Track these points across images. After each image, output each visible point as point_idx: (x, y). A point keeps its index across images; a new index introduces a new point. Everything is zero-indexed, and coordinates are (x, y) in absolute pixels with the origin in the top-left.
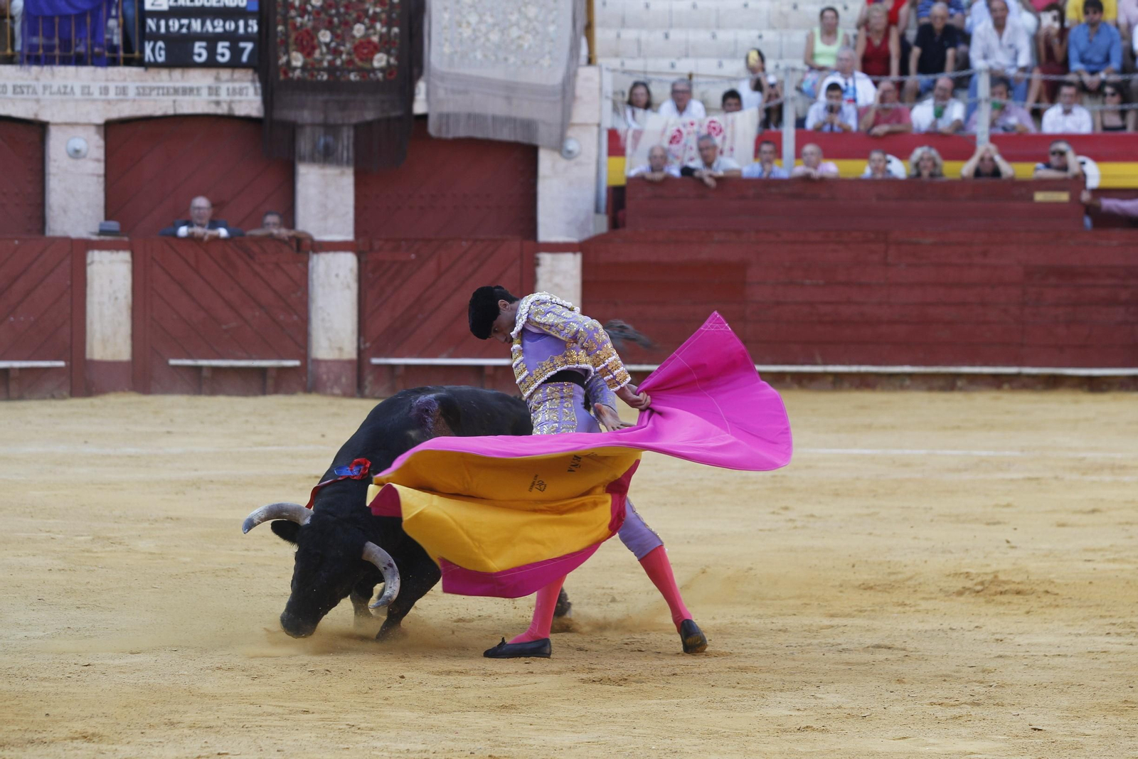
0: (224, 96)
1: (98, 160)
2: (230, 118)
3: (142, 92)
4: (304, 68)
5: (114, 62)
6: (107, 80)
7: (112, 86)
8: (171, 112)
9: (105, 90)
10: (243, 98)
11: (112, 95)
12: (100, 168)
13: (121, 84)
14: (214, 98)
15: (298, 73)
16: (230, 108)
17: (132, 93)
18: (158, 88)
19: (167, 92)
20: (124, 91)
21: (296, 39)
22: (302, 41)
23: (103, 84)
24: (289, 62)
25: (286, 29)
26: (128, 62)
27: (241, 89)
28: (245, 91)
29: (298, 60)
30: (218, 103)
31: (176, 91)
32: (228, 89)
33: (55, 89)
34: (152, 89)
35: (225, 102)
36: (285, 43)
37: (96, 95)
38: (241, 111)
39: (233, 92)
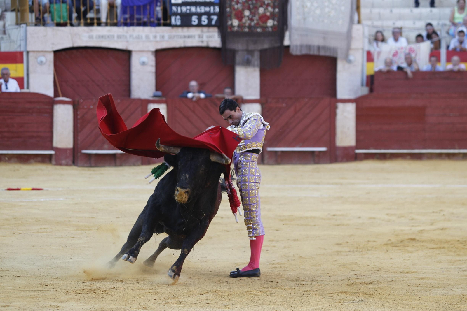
0: (205, 39)
1: (152, 66)
2: (207, 49)
3: (171, 37)
4: (239, 26)
5: (159, 25)
6: (156, 33)
7: (158, 35)
8: (182, 45)
9: (155, 37)
10: (213, 39)
11: (158, 39)
12: (153, 69)
13: (162, 34)
14: (201, 39)
15: (236, 29)
16: (207, 44)
17: (166, 38)
18: (177, 36)
19: (181, 37)
20: (163, 37)
21: (235, 14)
22: (237, 15)
23: (154, 34)
24: (232, 24)
25: (231, 10)
26: (165, 25)
27: (212, 36)
28: (214, 36)
29: (236, 23)
30: (202, 42)
31: (185, 37)
32: (207, 36)
33: (134, 36)
34: (175, 36)
35: (205, 41)
36: (230, 16)
37: (151, 38)
38: (212, 45)
39: (209, 37)
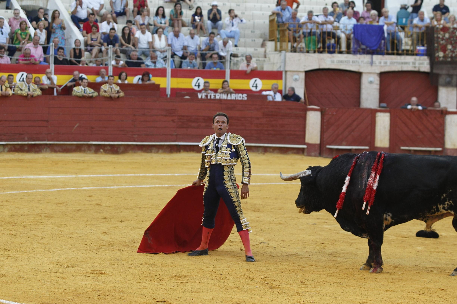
0: (417, 65)
1: (377, 84)
2: (418, 73)
3: (392, 63)
4: (444, 57)
6: (381, 59)
7: (382, 62)
8: (400, 70)
9: (380, 63)
10: (423, 65)
11: (382, 64)
12: (378, 87)
13: (385, 61)
14: (414, 65)
15: (441, 59)
16: (419, 69)
17: (388, 64)
18: (396, 62)
19: (399, 63)
20: (386, 63)
22: (442, 48)
23: (380, 60)
24: (438, 56)
25: (438, 45)
27: (422, 63)
28: (424, 63)
29: (441, 54)
30: (415, 67)
31: (402, 63)
32: (418, 63)
33: (365, 62)
34: (395, 62)
35: (417, 67)
36: (437, 49)
37: (377, 64)
38: (422, 70)
39: (420, 64)
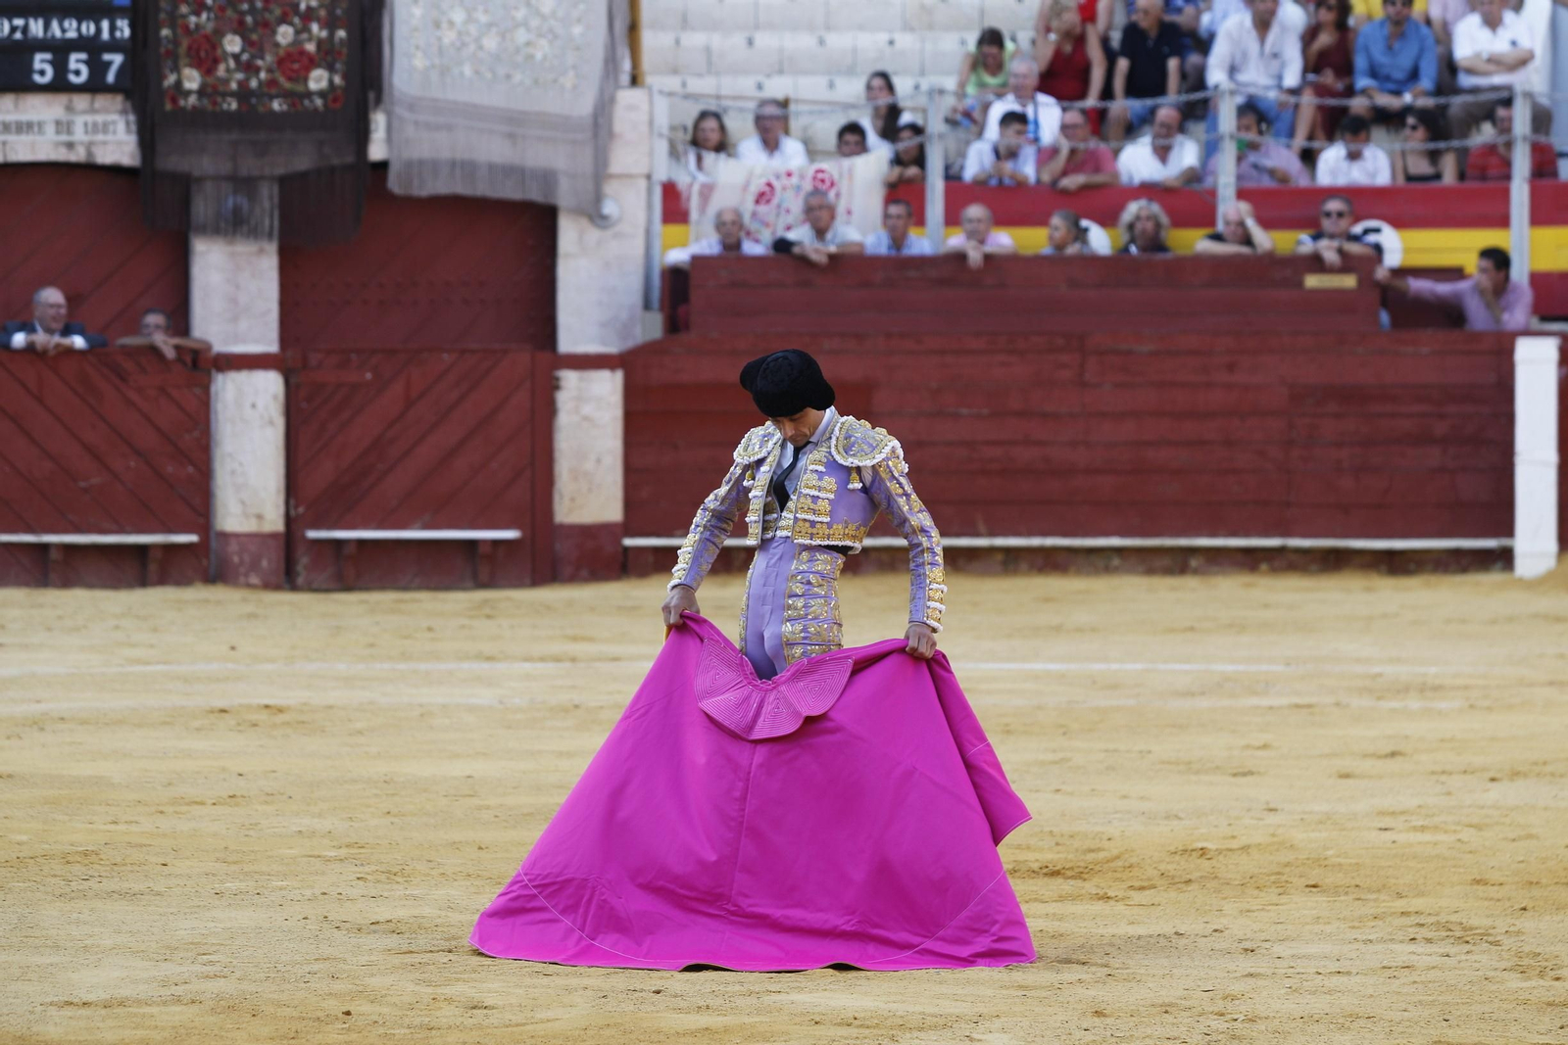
0: (79, 135)
2: (89, 169)
4: (202, 93)
10: (109, 137)
14: (64, 138)
15: (192, 100)
16: (89, 153)
21: (190, 48)
22: (198, 51)
24: (179, 83)
25: (174, 33)
27: (106, 125)
28: (111, 128)
29: (192, 80)
30: (70, 146)
32: (86, 124)
35: (82, 143)
36: (173, 55)
38: (106, 156)
39: (96, 128)
